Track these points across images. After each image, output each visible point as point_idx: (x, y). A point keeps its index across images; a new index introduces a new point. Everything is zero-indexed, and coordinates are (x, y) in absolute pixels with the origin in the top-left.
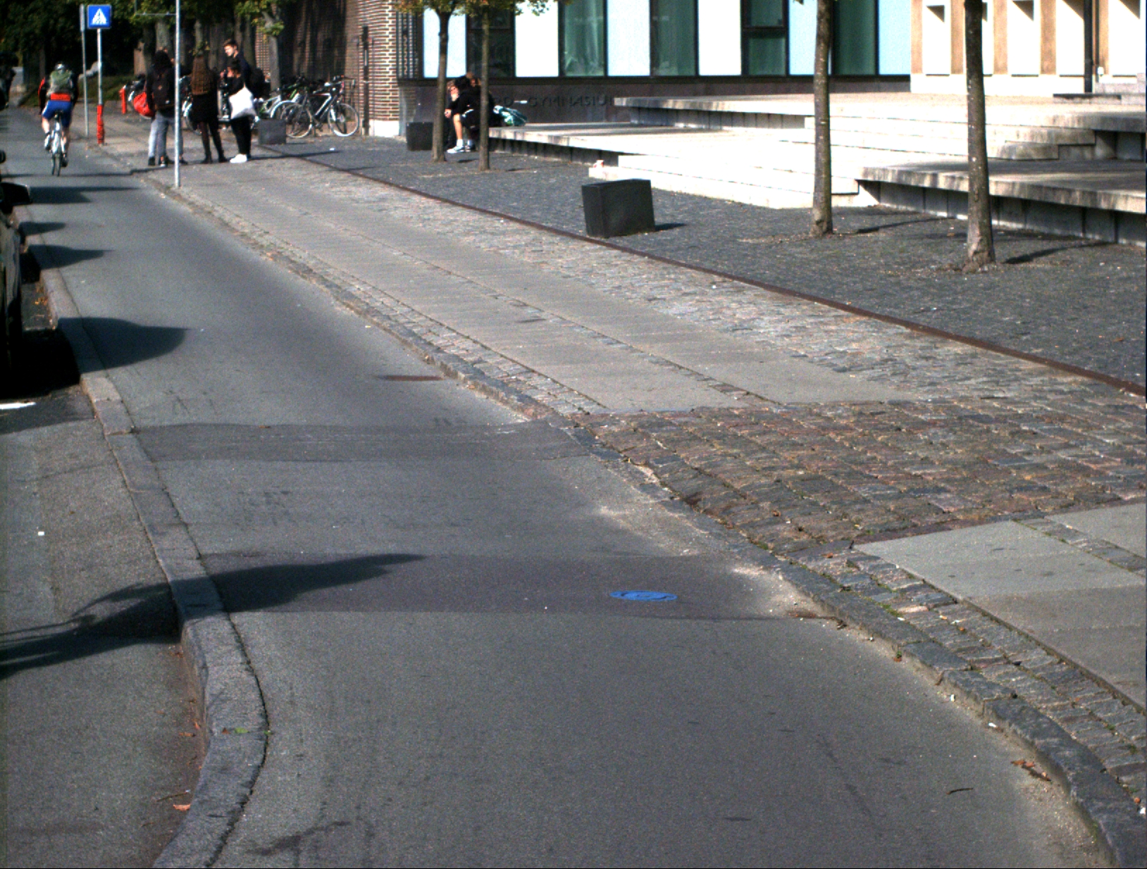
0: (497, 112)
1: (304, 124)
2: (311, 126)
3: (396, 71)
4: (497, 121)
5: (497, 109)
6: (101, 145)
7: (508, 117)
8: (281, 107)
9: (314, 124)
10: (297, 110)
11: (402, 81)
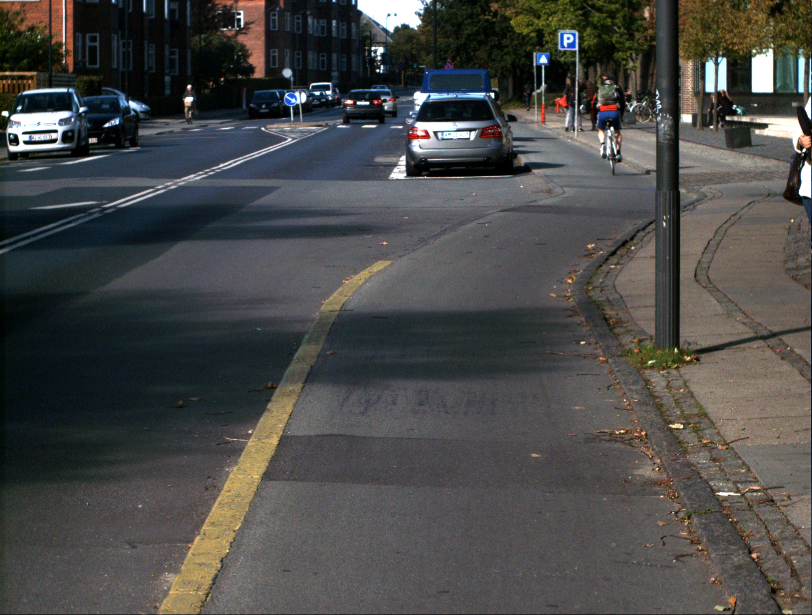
0: (734, 108)
1: (647, 115)
2: (650, 117)
3: (693, 89)
4: (734, 113)
5: (735, 106)
6: (543, 125)
7: (739, 111)
8: (636, 107)
9: (652, 116)
10: (644, 109)
11: (696, 94)
